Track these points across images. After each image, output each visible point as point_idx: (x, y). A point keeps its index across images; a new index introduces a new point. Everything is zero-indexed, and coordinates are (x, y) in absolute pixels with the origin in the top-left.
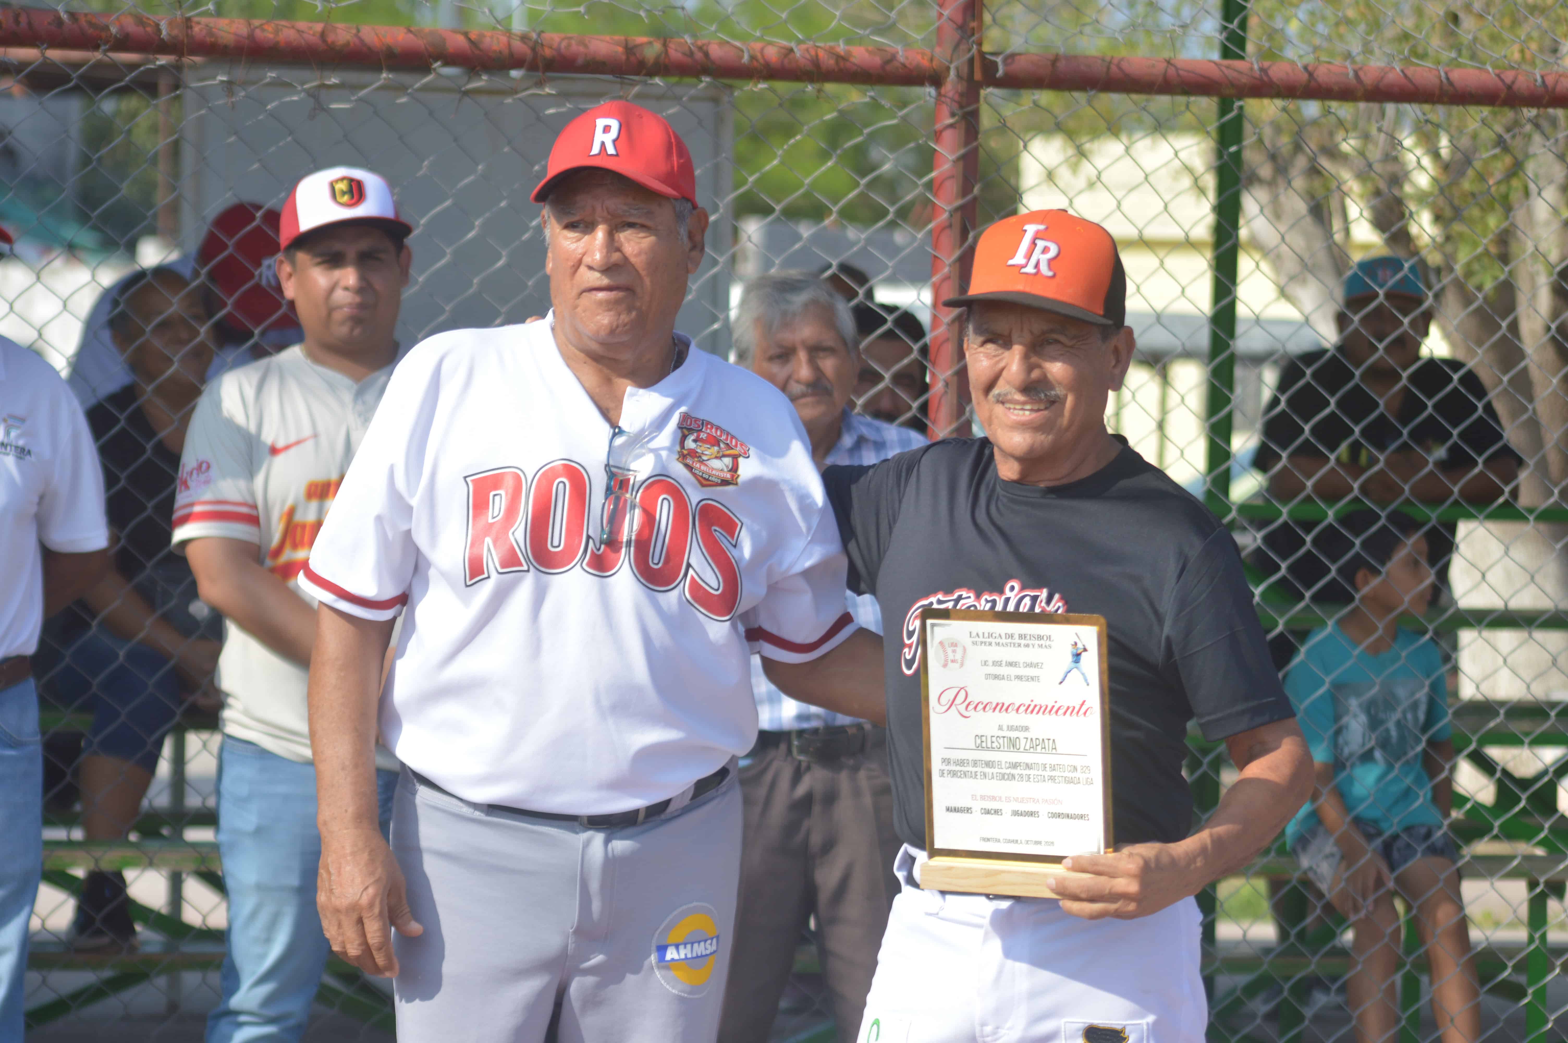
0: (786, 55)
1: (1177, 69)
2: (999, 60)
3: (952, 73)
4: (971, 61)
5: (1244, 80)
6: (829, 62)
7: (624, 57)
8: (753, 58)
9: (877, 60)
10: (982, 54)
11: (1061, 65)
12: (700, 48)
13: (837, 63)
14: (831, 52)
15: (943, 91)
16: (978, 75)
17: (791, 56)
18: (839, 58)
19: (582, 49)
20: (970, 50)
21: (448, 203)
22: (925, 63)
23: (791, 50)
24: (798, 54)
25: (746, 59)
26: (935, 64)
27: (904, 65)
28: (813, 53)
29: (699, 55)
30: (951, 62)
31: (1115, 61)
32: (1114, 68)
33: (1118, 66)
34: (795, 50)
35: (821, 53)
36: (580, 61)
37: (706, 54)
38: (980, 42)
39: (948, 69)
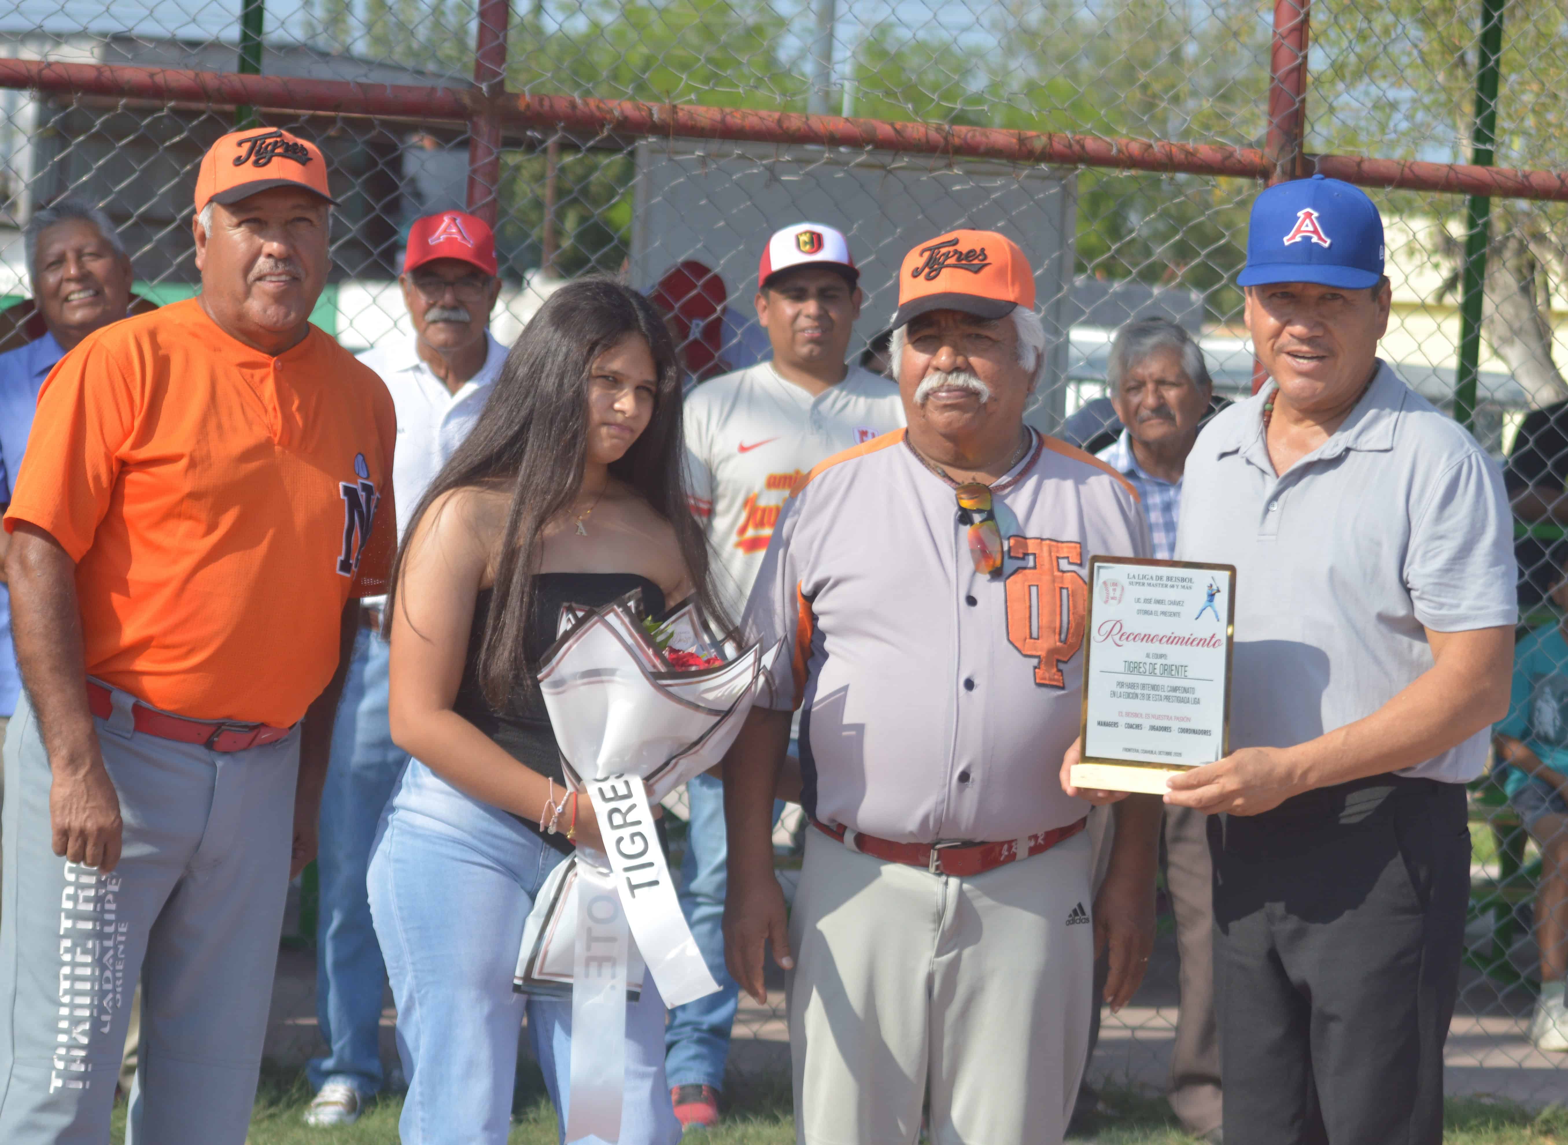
0: (1146, 150)
1: (1456, 173)
2: (1316, 160)
3: (1278, 169)
4: (1293, 161)
5: (1510, 184)
6: (1180, 156)
7: (1017, 147)
8: (1120, 151)
9: (1219, 156)
10: (1302, 154)
11: (1366, 166)
12: (1078, 142)
13: (1186, 156)
14: (1182, 148)
15: (1270, 182)
16: (1298, 168)
17: (1150, 150)
18: (1188, 153)
19: (984, 139)
20: (1292, 151)
21: (872, 258)
22: (1257, 160)
23: (1150, 146)
24: (1156, 149)
25: (1114, 151)
26: (1265, 161)
27: (1240, 162)
28: (1168, 149)
29: (1076, 147)
30: (1277, 160)
31: (1408, 164)
32: (1407, 170)
33: (1410, 168)
34: (1154, 146)
35: (1174, 149)
36: (982, 148)
37: (1083, 147)
38: (1301, 146)
39: (1275, 165)
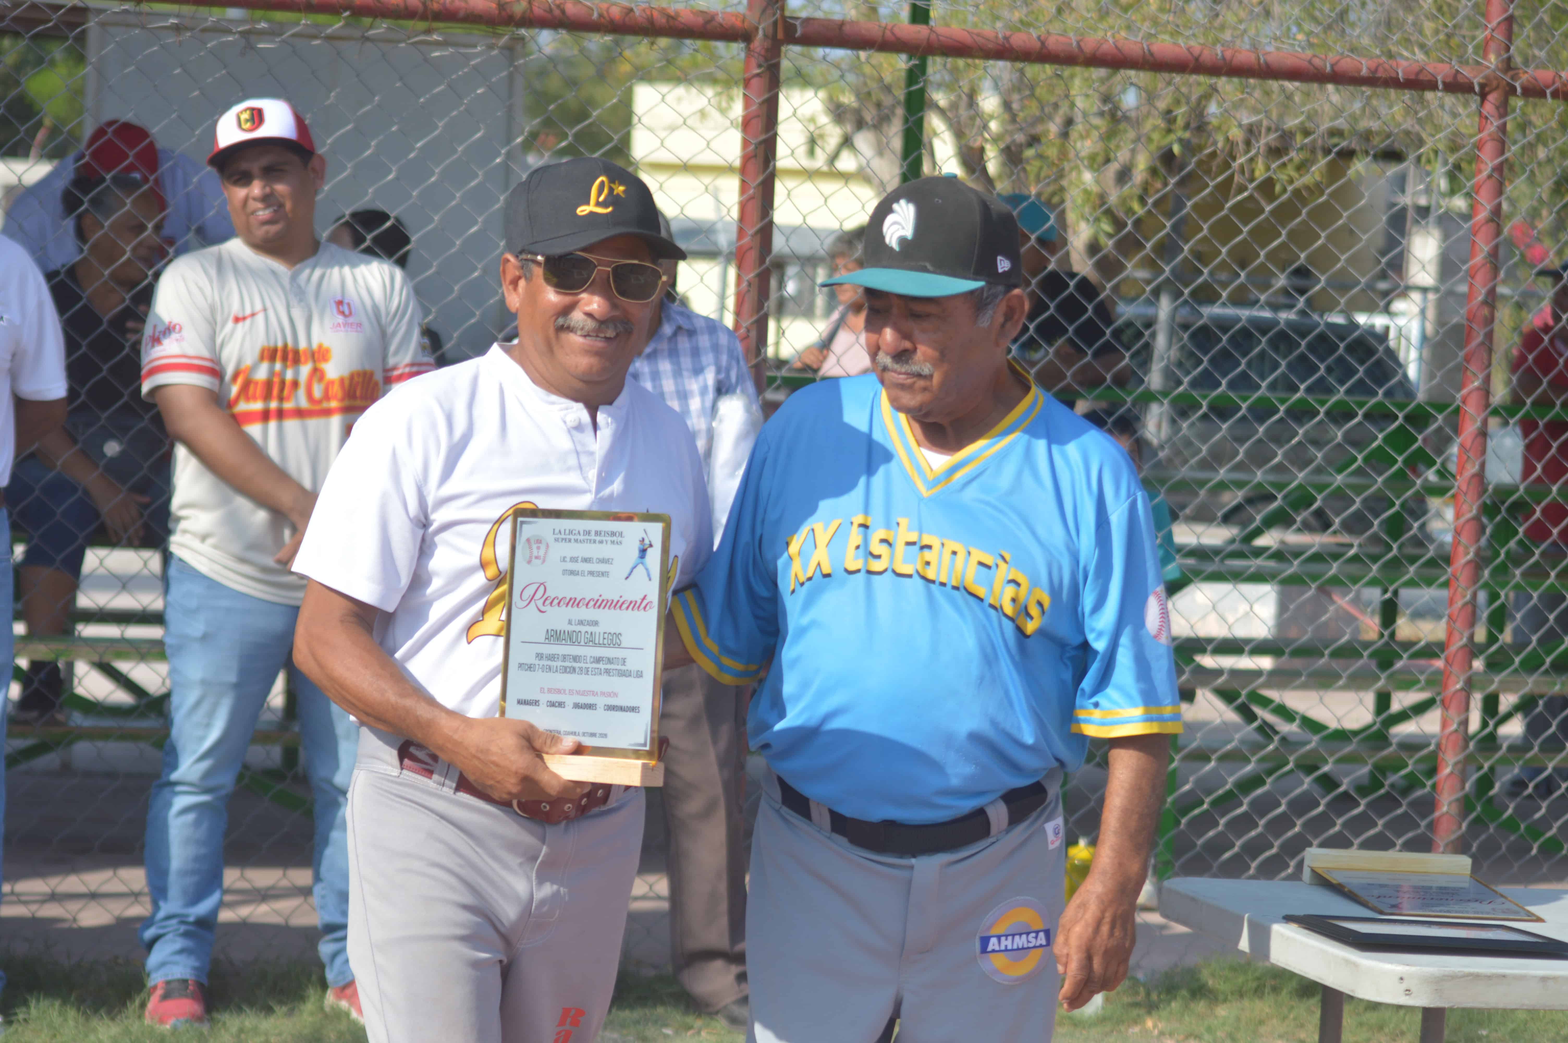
0: (627, 14)
1: (937, 35)
2: (798, 23)
3: (761, 33)
4: (775, 23)
5: (991, 46)
6: (661, 20)
7: (497, 12)
8: (601, 15)
9: (700, 20)
10: (784, 17)
11: (847, 29)
12: (558, 6)
13: (668, 21)
14: (663, 11)
15: (752, 46)
16: (780, 35)
17: (631, 15)
18: (669, 17)
19: (463, 4)
20: (774, 14)
21: (349, 127)
22: (738, 24)
23: (631, 10)
24: (637, 13)
25: (595, 16)
26: (746, 25)
27: (721, 25)
28: (648, 12)
29: (557, 12)
30: (759, 23)
31: (889, 27)
32: (888, 33)
33: (892, 31)
34: (635, 9)
35: (655, 13)
36: (461, 14)
37: (563, 12)
38: (782, 9)
39: (757, 29)
